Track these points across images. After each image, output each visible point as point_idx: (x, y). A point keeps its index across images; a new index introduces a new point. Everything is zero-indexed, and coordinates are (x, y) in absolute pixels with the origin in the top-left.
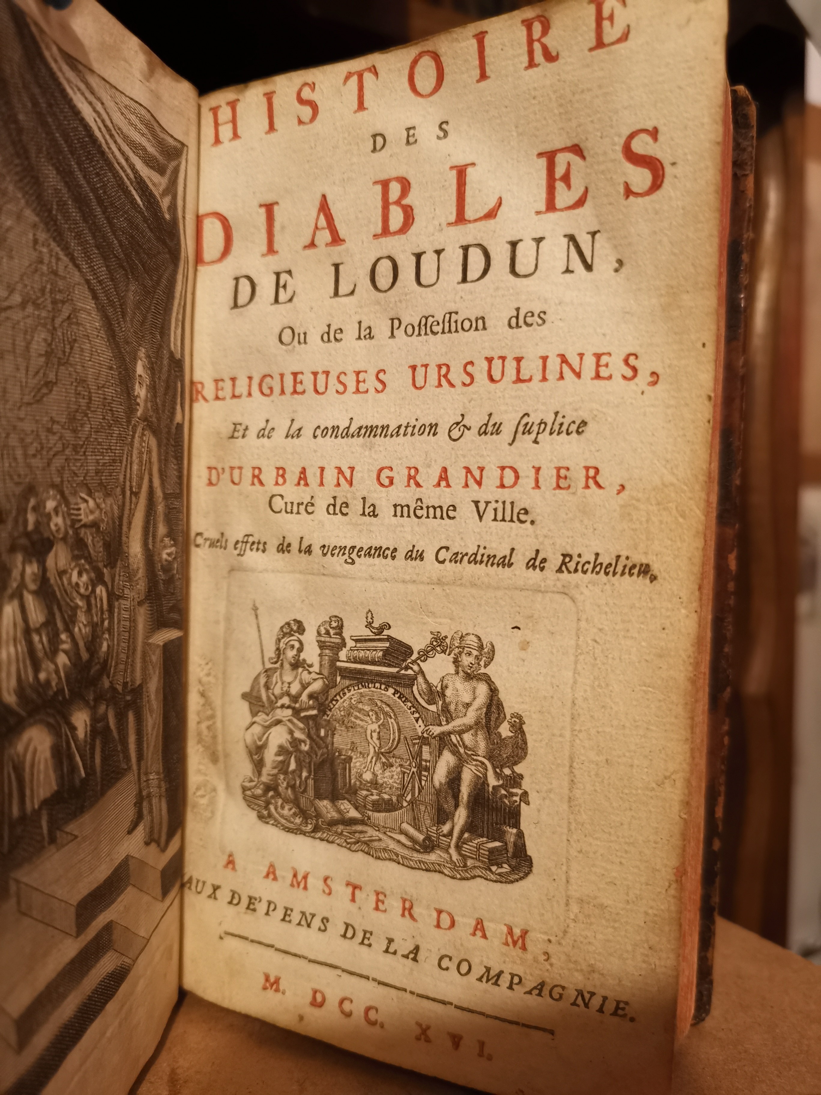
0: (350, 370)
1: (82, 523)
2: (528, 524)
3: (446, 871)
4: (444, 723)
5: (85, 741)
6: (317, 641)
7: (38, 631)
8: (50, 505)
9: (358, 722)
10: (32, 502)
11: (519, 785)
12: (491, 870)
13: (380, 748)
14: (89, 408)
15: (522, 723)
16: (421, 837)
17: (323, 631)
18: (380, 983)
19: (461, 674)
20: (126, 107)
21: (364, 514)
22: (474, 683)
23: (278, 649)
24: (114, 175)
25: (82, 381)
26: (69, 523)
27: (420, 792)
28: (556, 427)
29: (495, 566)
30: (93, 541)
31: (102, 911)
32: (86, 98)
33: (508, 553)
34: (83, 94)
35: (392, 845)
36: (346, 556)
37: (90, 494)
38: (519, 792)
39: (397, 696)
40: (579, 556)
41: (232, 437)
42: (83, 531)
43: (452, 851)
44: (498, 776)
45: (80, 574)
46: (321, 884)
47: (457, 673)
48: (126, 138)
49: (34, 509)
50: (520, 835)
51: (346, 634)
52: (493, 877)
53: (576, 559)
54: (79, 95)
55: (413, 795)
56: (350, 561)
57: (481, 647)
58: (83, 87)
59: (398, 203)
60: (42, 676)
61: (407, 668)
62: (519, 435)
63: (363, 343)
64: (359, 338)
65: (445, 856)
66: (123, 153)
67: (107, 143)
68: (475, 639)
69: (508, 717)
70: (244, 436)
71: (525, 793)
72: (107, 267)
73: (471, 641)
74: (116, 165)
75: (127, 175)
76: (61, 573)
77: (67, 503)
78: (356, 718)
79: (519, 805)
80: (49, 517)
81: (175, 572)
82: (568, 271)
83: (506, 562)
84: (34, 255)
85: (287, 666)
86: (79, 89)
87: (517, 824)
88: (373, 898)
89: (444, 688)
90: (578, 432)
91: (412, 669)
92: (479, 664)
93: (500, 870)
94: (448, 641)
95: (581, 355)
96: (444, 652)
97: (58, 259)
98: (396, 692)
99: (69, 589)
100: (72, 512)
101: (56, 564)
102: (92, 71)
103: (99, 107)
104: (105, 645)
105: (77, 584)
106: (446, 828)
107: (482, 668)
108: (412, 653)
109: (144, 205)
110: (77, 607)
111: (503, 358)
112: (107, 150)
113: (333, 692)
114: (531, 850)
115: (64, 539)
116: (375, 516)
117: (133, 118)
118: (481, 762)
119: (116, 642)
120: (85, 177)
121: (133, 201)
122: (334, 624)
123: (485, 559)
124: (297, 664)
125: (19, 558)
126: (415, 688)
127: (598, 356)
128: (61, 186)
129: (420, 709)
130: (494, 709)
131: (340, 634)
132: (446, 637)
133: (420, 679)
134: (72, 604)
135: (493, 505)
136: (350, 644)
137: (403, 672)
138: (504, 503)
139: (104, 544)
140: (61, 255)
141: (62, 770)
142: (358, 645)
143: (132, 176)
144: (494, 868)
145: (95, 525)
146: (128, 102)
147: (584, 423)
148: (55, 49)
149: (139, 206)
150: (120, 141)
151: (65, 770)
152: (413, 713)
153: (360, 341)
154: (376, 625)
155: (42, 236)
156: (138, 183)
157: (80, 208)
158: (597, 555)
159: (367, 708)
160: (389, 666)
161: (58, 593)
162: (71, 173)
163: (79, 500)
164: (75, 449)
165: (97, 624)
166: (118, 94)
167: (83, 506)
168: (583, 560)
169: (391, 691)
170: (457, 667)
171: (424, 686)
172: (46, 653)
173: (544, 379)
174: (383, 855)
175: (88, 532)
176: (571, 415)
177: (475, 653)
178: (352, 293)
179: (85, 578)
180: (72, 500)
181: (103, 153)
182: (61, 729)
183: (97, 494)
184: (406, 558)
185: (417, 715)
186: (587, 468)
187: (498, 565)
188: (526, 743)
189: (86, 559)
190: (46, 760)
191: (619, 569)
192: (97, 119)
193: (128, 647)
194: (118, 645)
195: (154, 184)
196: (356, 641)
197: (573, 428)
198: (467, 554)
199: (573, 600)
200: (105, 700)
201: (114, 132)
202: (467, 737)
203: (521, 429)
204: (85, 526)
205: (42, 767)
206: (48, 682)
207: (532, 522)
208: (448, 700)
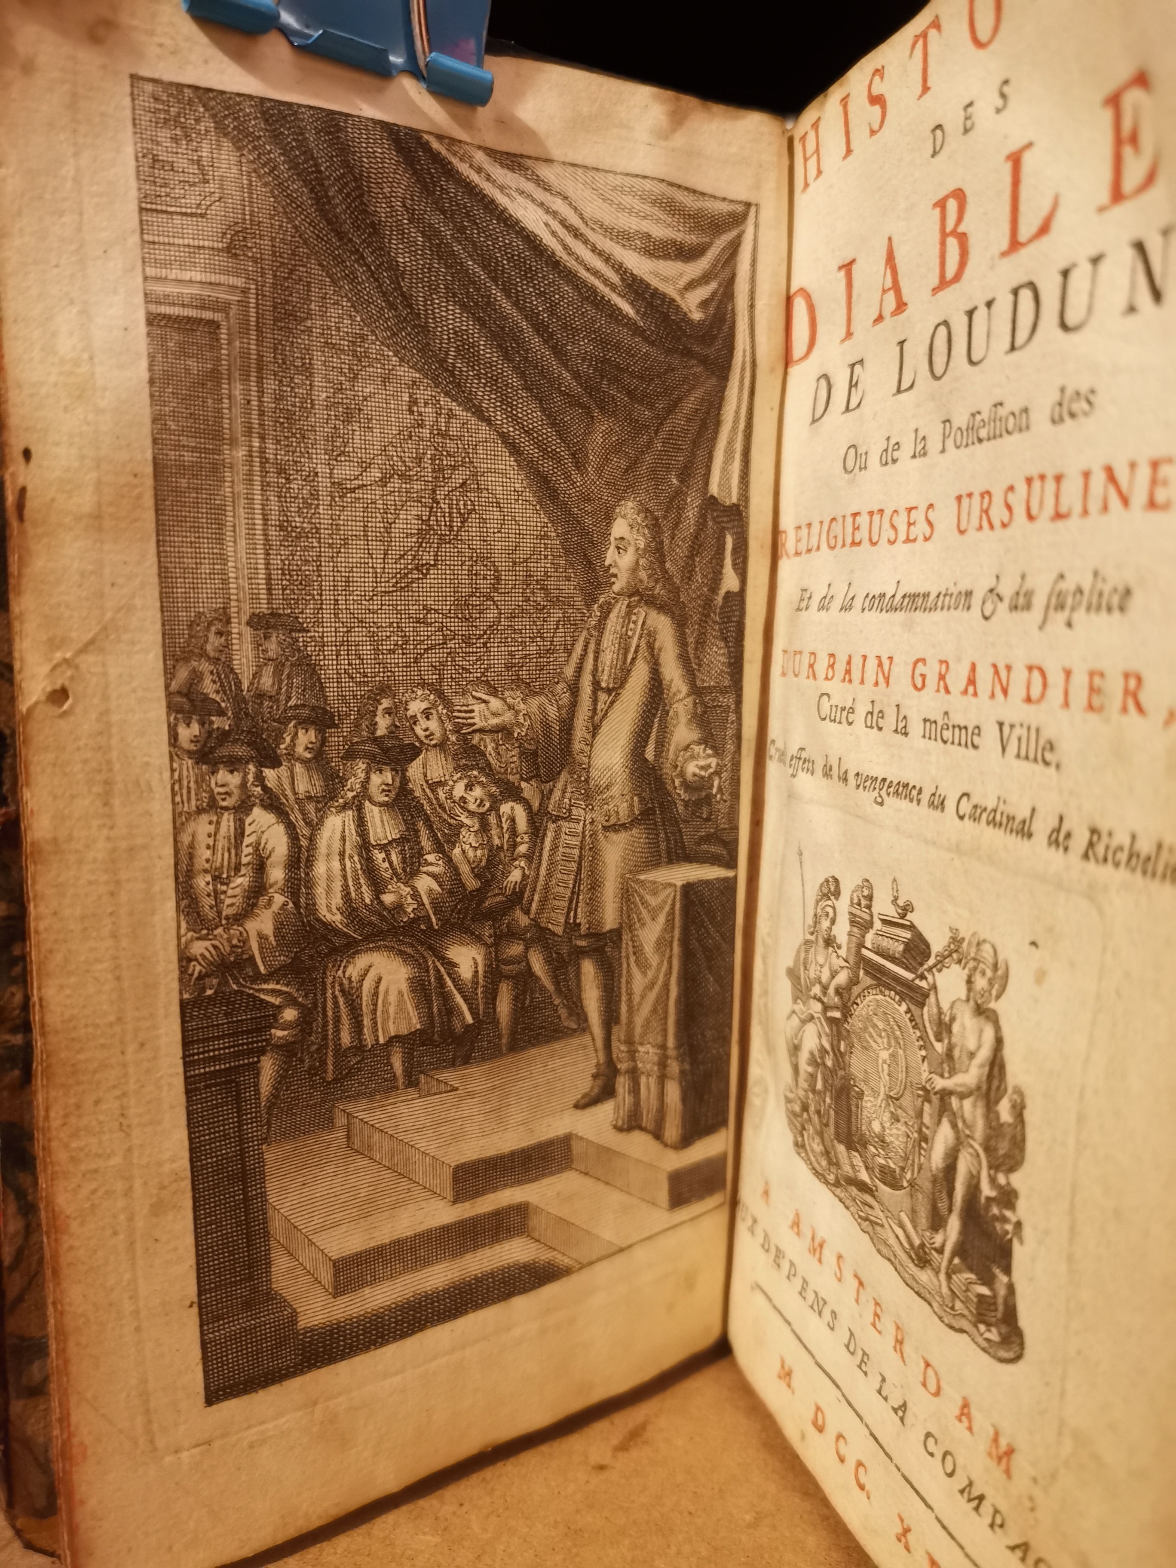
0: (902, 506)
1: (475, 727)
2: (1052, 769)
3: (935, 1305)
4: (946, 1075)
5: (475, 983)
6: (851, 913)
7: (383, 848)
8: (416, 707)
9: (873, 1044)
10: (386, 703)
11: (1011, 1206)
12: (976, 1327)
13: (891, 1089)
14: (496, 590)
15: (1023, 1107)
16: (917, 1242)
17: (856, 901)
18: (872, 1435)
19: (972, 1003)
20: (614, 189)
21: (896, 731)
22: (982, 1020)
23: (815, 915)
24: (576, 288)
25: (484, 558)
26: (449, 726)
27: (919, 1172)
28: (1095, 601)
29: (1014, 834)
30: (496, 749)
31: (506, 1186)
32: (533, 200)
33: (1027, 814)
34: (529, 197)
35: (892, 1241)
36: (876, 793)
37: (494, 692)
38: (1014, 1219)
39: (909, 1015)
40: (1110, 834)
41: (799, 609)
42: (477, 738)
43: (942, 1276)
44: (993, 1181)
45: (469, 787)
46: (834, 1260)
47: (968, 1000)
48: (608, 231)
49: (388, 712)
50: (1011, 1289)
51: (875, 910)
52: (980, 1340)
53: (1105, 839)
54: (520, 199)
55: (913, 1174)
56: (879, 800)
57: (995, 967)
58: (529, 187)
59: (954, 233)
60: (388, 899)
61: (922, 977)
62: (1051, 610)
63: (917, 461)
64: (914, 456)
65: (934, 1280)
66: (600, 254)
67: (566, 247)
68: (991, 951)
69: (1010, 1091)
70: (807, 608)
71: (1018, 1225)
72: (543, 410)
73: (987, 952)
74: (583, 274)
75: (606, 282)
76: (434, 786)
77: (448, 704)
78: (871, 1036)
79: (1011, 1240)
80: (414, 720)
81: (714, 791)
82: (1132, 309)
83: (1025, 831)
84: (408, 419)
85: (821, 942)
86: (522, 193)
87: (1007, 1270)
88: (872, 1307)
89: (953, 1019)
90: (1122, 609)
91: (926, 978)
92: (990, 992)
93: (988, 1335)
94: (965, 945)
95: (1133, 466)
96: (959, 962)
97: (451, 415)
98: (908, 1011)
99: (448, 804)
100: (456, 714)
101: (425, 775)
102: (549, 161)
103: (558, 205)
104: (515, 876)
105: (463, 799)
106: (938, 1239)
107: (993, 1001)
108: (928, 956)
109: (638, 312)
110: (462, 825)
111: (1042, 477)
112: (565, 257)
113: (856, 990)
114: (1024, 1321)
115: (442, 746)
116: (906, 734)
117: (627, 200)
118: (976, 1151)
119: (543, 871)
120: (516, 304)
121: (615, 314)
122: (866, 893)
123: (1004, 821)
124: (829, 942)
125: (361, 765)
126: (926, 1009)
127: (1155, 465)
128: (469, 326)
129: (928, 1044)
130: (996, 1071)
131: (869, 907)
132: (963, 939)
133: (932, 998)
134: (452, 821)
135: (1018, 731)
136: (878, 925)
137: (917, 982)
138: (1029, 728)
139: (522, 753)
140: (457, 409)
141: (430, 1008)
142: (884, 929)
143: (615, 278)
144: (982, 1328)
145: (504, 731)
146: (618, 180)
147: (1128, 592)
148: (480, 157)
149: (626, 316)
150: (595, 237)
151: (435, 1009)
152: (920, 1048)
153: (914, 460)
154: (901, 902)
155: (424, 394)
156: (629, 286)
157: (500, 346)
158: (1134, 838)
159: (881, 1025)
160: (907, 968)
161: (427, 807)
162: (489, 303)
163: (471, 701)
164: (467, 640)
165: (500, 848)
166: (599, 176)
167: (478, 707)
168: (1115, 843)
169: (904, 1007)
170: (969, 990)
171: (935, 1010)
172: (395, 873)
173: (1085, 512)
174: (885, 1251)
175: (488, 739)
176: (1114, 578)
177: (989, 973)
178: (912, 386)
179: (478, 792)
180: (458, 700)
181: (555, 264)
182: (426, 962)
183: (507, 693)
184: (929, 806)
185: (923, 1053)
186: (1127, 676)
187: (1017, 833)
188: (1023, 1140)
189: (481, 770)
190: (400, 993)
191: (1160, 868)
192: (551, 222)
193: (577, 881)
194: (549, 875)
195: (665, 279)
196: (884, 922)
197: (1115, 600)
198: (985, 809)
199: (1100, 911)
200: (524, 940)
201: (583, 229)
202: (967, 1103)
203: (1054, 601)
204: (481, 731)
205: (393, 998)
206: (399, 907)
207: (1058, 766)
208: (954, 1040)
